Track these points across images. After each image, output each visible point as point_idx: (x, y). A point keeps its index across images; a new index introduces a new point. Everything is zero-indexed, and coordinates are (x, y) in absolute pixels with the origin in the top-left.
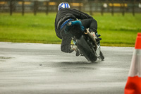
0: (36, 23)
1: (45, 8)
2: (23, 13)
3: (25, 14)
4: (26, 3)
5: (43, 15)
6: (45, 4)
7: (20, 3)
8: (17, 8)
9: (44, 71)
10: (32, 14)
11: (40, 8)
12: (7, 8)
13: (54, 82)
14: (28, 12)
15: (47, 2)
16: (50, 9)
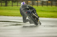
0: (43, 10)
1: (46, 4)
2: (37, 5)
3: (38, 6)
4: (39, 2)
5: (46, 7)
6: (46, 2)
7: (36, 2)
8: (35, 4)
10: (41, 6)
11: (44, 4)
12: (31, 4)
14: (39, 5)
15: (47, 1)
16: (48, 4)
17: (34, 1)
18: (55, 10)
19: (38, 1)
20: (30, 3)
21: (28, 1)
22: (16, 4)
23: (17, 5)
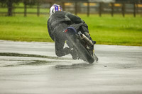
0: (101, 25)
1: (110, 10)
2: (88, 14)
3: (90, 16)
4: (91, 5)
6: (110, 5)
7: (85, 4)
8: (82, 9)
9: (108, 72)
10: (97, 16)
11: (105, 9)
12: (72, 9)
13: (119, 84)
14: (92, 14)
15: (112, 3)
16: (115, 10)
17: (78, 4)
18: (132, 25)
19: (88, 3)
20: (69, 7)
21: (63, 3)
22: (35, 10)
23: (38, 13)
